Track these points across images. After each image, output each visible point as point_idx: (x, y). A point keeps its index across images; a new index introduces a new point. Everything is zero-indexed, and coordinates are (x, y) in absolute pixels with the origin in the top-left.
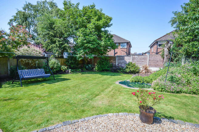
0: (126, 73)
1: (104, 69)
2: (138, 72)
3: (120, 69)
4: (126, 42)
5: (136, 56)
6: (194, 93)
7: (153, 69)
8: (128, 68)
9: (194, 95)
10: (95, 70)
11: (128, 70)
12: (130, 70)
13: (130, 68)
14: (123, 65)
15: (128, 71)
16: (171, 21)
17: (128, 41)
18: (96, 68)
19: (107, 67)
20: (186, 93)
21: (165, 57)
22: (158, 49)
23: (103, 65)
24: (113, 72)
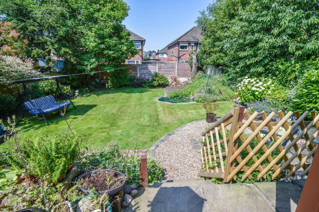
0: (153, 87)
1: (122, 84)
2: (167, 85)
3: (145, 83)
4: (140, 41)
5: (162, 65)
6: (224, 100)
7: (182, 80)
8: (155, 80)
9: (224, 102)
10: (108, 86)
11: (155, 83)
12: (159, 84)
13: (158, 81)
14: (147, 77)
15: (156, 85)
16: (196, 22)
17: (142, 38)
18: (109, 84)
19: (126, 81)
20: (219, 101)
21: (193, 65)
22: (180, 52)
23: (121, 78)
24: (135, 87)
